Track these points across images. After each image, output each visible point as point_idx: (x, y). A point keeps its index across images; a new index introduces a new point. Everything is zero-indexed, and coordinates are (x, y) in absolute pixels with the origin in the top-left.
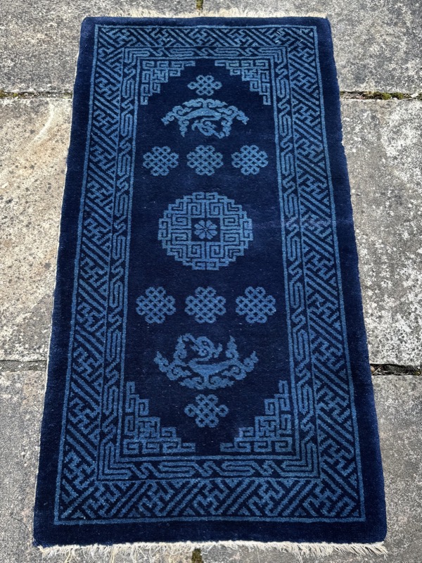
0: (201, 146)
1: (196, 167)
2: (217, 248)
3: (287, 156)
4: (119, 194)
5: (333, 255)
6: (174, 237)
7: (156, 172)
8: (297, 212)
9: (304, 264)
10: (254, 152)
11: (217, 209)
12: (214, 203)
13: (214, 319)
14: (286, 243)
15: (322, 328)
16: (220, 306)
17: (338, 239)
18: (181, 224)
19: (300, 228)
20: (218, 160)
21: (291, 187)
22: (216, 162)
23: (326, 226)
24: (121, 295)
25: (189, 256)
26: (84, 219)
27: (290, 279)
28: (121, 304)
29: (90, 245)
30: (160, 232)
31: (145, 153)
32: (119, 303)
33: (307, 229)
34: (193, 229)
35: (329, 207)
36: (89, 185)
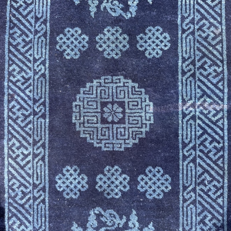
0: (109, 28)
1: (105, 50)
2: (122, 130)
3: (188, 38)
4: (37, 77)
5: (222, 138)
6: (86, 120)
7: (68, 54)
8: (193, 95)
9: (197, 145)
10: (157, 34)
11: (122, 92)
12: (120, 87)
13: (120, 194)
14: (183, 126)
15: (208, 203)
16: (125, 183)
17: (228, 122)
18: (91, 107)
19: (195, 111)
20: (125, 42)
21: (190, 70)
22: (122, 44)
23: (218, 109)
24: (43, 173)
25: (99, 138)
26: (9, 102)
27: (184, 160)
28: (43, 181)
29: (16, 127)
30: (74, 115)
31: (58, 35)
32: (41, 180)
33: (201, 113)
34: (103, 112)
35: (222, 91)
36: (11, 68)
